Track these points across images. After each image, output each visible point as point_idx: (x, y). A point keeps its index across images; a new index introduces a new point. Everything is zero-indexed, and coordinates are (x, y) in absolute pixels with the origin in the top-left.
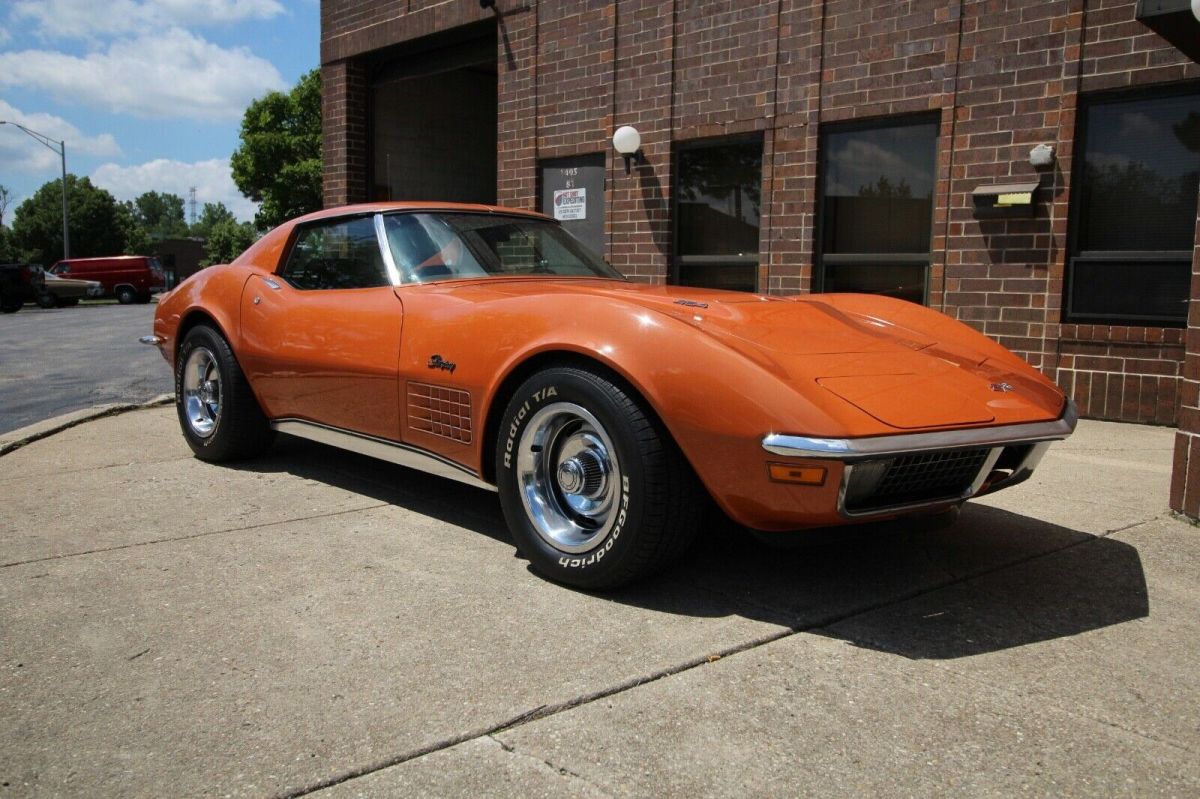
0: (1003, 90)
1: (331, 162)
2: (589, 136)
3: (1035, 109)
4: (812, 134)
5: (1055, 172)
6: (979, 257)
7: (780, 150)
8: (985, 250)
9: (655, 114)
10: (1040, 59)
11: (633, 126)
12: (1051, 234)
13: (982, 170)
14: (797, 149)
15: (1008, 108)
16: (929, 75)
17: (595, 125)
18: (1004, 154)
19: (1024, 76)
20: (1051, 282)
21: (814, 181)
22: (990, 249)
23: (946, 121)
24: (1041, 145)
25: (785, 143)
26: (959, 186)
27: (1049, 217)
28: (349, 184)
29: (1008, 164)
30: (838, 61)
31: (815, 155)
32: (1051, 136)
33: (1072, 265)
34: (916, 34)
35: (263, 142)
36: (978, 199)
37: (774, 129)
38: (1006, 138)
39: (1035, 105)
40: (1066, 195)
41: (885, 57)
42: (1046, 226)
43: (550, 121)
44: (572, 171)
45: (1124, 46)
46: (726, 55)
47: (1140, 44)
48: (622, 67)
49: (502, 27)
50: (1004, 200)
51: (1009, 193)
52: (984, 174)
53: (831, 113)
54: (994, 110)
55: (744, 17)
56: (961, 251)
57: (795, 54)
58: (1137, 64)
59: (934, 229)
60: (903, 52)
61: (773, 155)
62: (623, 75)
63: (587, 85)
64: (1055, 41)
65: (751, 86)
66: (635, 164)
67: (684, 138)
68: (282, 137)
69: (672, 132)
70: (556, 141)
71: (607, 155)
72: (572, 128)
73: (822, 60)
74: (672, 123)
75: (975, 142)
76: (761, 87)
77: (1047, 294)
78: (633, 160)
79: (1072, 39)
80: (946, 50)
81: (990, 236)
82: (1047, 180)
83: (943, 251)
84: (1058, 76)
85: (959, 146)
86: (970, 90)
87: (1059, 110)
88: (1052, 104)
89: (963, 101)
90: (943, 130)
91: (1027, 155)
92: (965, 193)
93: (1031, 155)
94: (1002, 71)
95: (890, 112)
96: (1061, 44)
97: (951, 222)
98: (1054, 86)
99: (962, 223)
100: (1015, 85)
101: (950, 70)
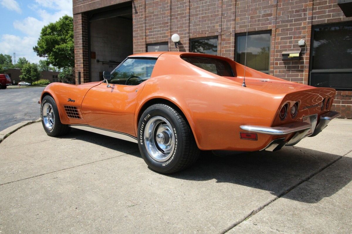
0: (290, 24)
1: (77, 44)
2: (163, 37)
3: (299, 30)
4: (233, 36)
5: (305, 47)
6: (283, 72)
7: (223, 41)
8: (285, 70)
9: (184, 30)
10: (300, 15)
11: (177, 34)
12: (304, 65)
13: (284, 47)
14: (228, 41)
15: (291, 29)
16: (268, 20)
17: (165, 33)
18: (290, 42)
19: (296, 20)
20: (305, 78)
21: (234, 50)
23: (273, 33)
24: (302, 40)
25: (224, 39)
26: (277, 52)
27: (303, 60)
28: (83, 51)
29: (291, 45)
30: (240, 15)
31: (234, 42)
32: (304, 37)
33: (310, 74)
34: (264, 8)
35: (49, 39)
36: (283, 55)
37: (221, 35)
38: (291, 38)
39: (299, 29)
40: (308, 54)
41: (255, 14)
42: (303, 63)
43: (150, 32)
44: (158, 47)
45: (325, 12)
46: (206, 13)
47: (329, 12)
48: (173, 16)
49: (134, 4)
50: (291, 55)
51: (293, 53)
52: (284, 48)
53: (239, 30)
54: (287, 30)
55: (211, 2)
56: (278, 70)
57: (227, 13)
58: (328, 17)
59: (270, 64)
60: (260, 13)
61: (221, 43)
62: (173, 19)
63: (162, 21)
64: (305, 10)
65: (214, 22)
66: (178, 45)
67: (193, 38)
68: (55, 37)
69: (189, 36)
70: (152, 38)
71: (169, 42)
72: (157, 34)
73: (235, 15)
74: (189, 33)
75: (282, 39)
76: (217, 23)
77: (303, 82)
78: (177, 44)
79: (310, 10)
80: (273, 13)
81: (287, 66)
82: (303, 50)
83: (273, 70)
84: (306, 20)
85: (277, 40)
86: (280, 24)
87: (306, 30)
88: (304, 28)
89: (278, 27)
90: (272, 35)
91: (297, 43)
92: (279, 53)
93: (299, 42)
94: (290, 19)
95: (256, 30)
96: (307, 11)
97: (275, 62)
98: (305, 23)
99: (278, 62)
100: (293, 23)
101: (274, 18)
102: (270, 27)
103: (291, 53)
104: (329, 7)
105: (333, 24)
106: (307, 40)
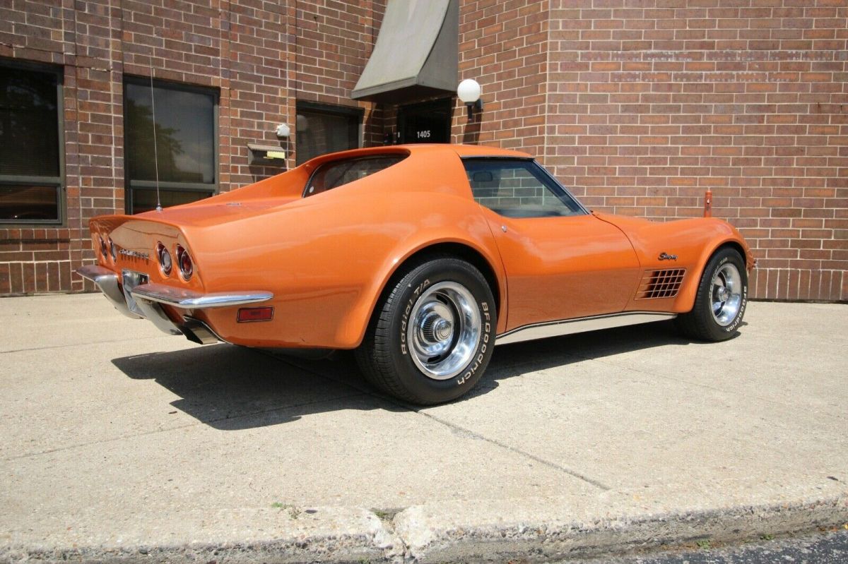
0: (257, 86)
3: (274, 102)
4: (115, 79)
5: (287, 142)
7: (83, 87)
10: (275, 73)
13: (249, 134)
14: (101, 90)
15: (259, 98)
16: (208, 61)
19: (267, 80)
21: (122, 120)
23: (224, 96)
24: (284, 125)
25: (87, 81)
26: (235, 141)
27: (285, 166)
29: (261, 132)
30: (135, 28)
31: (122, 98)
32: (284, 120)
34: (199, 30)
36: (255, 152)
37: (75, 67)
39: (274, 100)
40: (294, 155)
41: (177, 38)
45: (314, 79)
47: (320, 80)
50: (271, 155)
51: (276, 151)
52: (251, 136)
53: (134, 68)
54: (253, 97)
56: (239, 184)
57: (92, 7)
58: (320, 91)
59: (218, 168)
60: (190, 39)
61: (76, 90)
65: (42, 19)
73: (121, 21)
75: (243, 114)
76: (57, 24)
79: (291, 66)
80: (220, 48)
81: (255, 175)
82: (284, 146)
83: (228, 183)
84: (285, 86)
85: (233, 115)
86: (238, 80)
87: (287, 106)
88: (283, 101)
89: (234, 86)
90: (223, 102)
91: (274, 129)
92: (239, 147)
93: (279, 129)
94: (255, 74)
95: (184, 80)
96: (285, 68)
97: (231, 165)
98: (283, 91)
99: (239, 166)
100: (263, 84)
101: (225, 63)
102: (216, 80)
103: (271, 151)
104: (320, 72)
105: (325, 105)
106: (290, 126)
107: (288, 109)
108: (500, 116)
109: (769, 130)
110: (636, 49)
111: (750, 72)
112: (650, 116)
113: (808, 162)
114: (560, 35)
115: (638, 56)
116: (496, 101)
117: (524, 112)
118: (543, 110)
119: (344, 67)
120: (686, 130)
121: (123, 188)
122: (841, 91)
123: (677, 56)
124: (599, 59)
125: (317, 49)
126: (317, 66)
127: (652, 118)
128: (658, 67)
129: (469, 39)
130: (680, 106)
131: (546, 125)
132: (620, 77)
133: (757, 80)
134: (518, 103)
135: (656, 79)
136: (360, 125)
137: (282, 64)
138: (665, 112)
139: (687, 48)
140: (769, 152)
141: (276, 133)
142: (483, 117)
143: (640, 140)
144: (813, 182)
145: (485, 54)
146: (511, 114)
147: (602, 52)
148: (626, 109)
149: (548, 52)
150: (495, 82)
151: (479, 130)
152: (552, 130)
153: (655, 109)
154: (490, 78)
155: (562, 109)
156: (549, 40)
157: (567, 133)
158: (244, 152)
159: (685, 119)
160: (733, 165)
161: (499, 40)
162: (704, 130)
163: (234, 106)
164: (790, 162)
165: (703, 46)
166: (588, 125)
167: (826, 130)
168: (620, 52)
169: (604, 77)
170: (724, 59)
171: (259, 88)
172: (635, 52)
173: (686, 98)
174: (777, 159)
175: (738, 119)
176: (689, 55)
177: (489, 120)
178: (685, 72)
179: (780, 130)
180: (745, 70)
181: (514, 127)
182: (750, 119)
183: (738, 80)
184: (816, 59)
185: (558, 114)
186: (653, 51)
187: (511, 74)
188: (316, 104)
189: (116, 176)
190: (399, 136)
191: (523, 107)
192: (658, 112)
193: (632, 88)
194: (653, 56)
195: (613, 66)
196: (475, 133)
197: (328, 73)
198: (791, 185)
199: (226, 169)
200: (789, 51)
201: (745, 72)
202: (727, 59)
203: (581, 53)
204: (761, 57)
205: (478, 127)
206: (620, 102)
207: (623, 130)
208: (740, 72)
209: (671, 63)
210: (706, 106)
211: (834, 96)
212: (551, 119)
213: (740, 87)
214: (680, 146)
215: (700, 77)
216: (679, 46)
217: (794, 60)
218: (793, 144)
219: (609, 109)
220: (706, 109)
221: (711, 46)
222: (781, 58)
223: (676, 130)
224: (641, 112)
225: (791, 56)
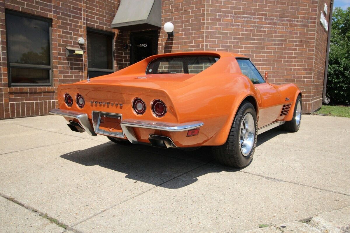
3: (77, 27)
5: (83, 46)
6: (67, 68)
10: (77, 13)
12: (83, 63)
15: (70, 25)
16: (47, 6)
18: (71, 38)
19: (74, 17)
20: (85, 76)
22: (69, 66)
23: (54, 23)
24: (82, 38)
26: (60, 45)
27: (82, 58)
29: (72, 41)
32: (81, 36)
36: (70, 51)
40: (87, 53)
42: (82, 61)
45: (94, 18)
47: (97, 18)
50: (77, 52)
51: (78, 50)
52: (67, 43)
53: (11, 6)
54: (67, 24)
56: (62, 66)
58: (97, 23)
59: (51, 58)
75: (63, 32)
79: (84, 11)
81: (69, 62)
82: (81, 48)
83: (57, 65)
84: (82, 20)
85: (58, 33)
86: (60, 16)
87: (83, 29)
88: (81, 27)
89: (59, 18)
90: (54, 26)
91: (77, 40)
92: (62, 48)
93: (80, 40)
94: (68, 13)
95: (35, 14)
96: (81, 11)
97: (58, 57)
98: (81, 22)
99: (62, 57)
100: (72, 19)
101: (54, 7)
102: (51, 15)
104: (96, 14)
105: (98, 30)
106: (84, 39)
107: (83, 31)
108: (183, 39)
109: (285, 49)
110: (239, 14)
111: (279, 26)
112: (244, 42)
113: (297, 62)
114: (210, 6)
115: (239, 17)
116: (180, 32)
117: (194, 38)
118: (203, 37)
119: (106, 13)
120: (257, 48)
121: (7, 67)
122: (308, 35)
123: (254, 18)
124: (225, 17)
125: (95, 4)
126: (95, 12)
127: (244, 43)
128: (247, 22)
129: (167, 4)
130: (254, 38)
131: (205, 44)
132: (233, 25)
133: (281, 30)
134: (192, 34)
135: (246, 27)
136: (113, 40)
137: (80, 10)
138: (249, 40)
139: (257, 15)
140: (285, 57)
141: (78, 42)
142: (174, 39)
143: (240, 51)
144: (299, 69)
145: (175, 12)
146: (188, 38)
147: (226, 14)
148: (235, 38)
149: (205, 13)
150: (180, 24)
151: (172, 44)
152: (207, 46)
153: (246, 39)
154: (178, 22)
155: (211, 37)
156: (206, 8)
157: (213, 47)
158: (64, 50)
159: (256, 44)
160: (273, 62)
161: (182, 6)
162: (263, 48)
163: (58, 28)
164: (291, 62)
165: (263, 15)
166: (221, 44)
167: (303, 50)
168: (233, 15)
169: (227, 25)
170: (270, 21)
171: (70, 20)
172: (239, 15)
173: (257, 35)
174: (287, 60)
175: (275, 45)
176: (258, 18)
177: (177, 40)
178: (256, 25)
179: (289, 49)
180: (277, 25)
181: (189, 44)
182: (278, 45)
183: (275, 29)
184: (301, 23)
185: (209, 39)
186: (245, 15)
187: (188, 21)
188: (94, 29)
189: (2, 61)
190: (131, 46)
191: (194, 36)
192: (247, 40)
193: (237, 30)
194: (245, 17)
195: (230, 21)
196: (170, 46)
197: (100, 15)
198: (292, 70)
199: (56, 58)
200: (292, 19)
201: (277, 26)
202: (271, 21)
203: (218, 14)
204: (283, 21)
205: (172, 43)
206: (233, 35)
207: (234, 47)
208: (276, 26)
209: (252, 21)
210: (264, 39)
211: (306, 37)
212: (206, 41)
213: (275, 32)
214: (254, 54)
215: (262, 27)
216: (254, 14)
217: (293, 23)
218: (293, 55)
219: (229, 38)
220: (264, 40)
221: (265, 15)
222: (289, 22)
223: (253, 48)
224: (240, 40)
225: (292, 21)
